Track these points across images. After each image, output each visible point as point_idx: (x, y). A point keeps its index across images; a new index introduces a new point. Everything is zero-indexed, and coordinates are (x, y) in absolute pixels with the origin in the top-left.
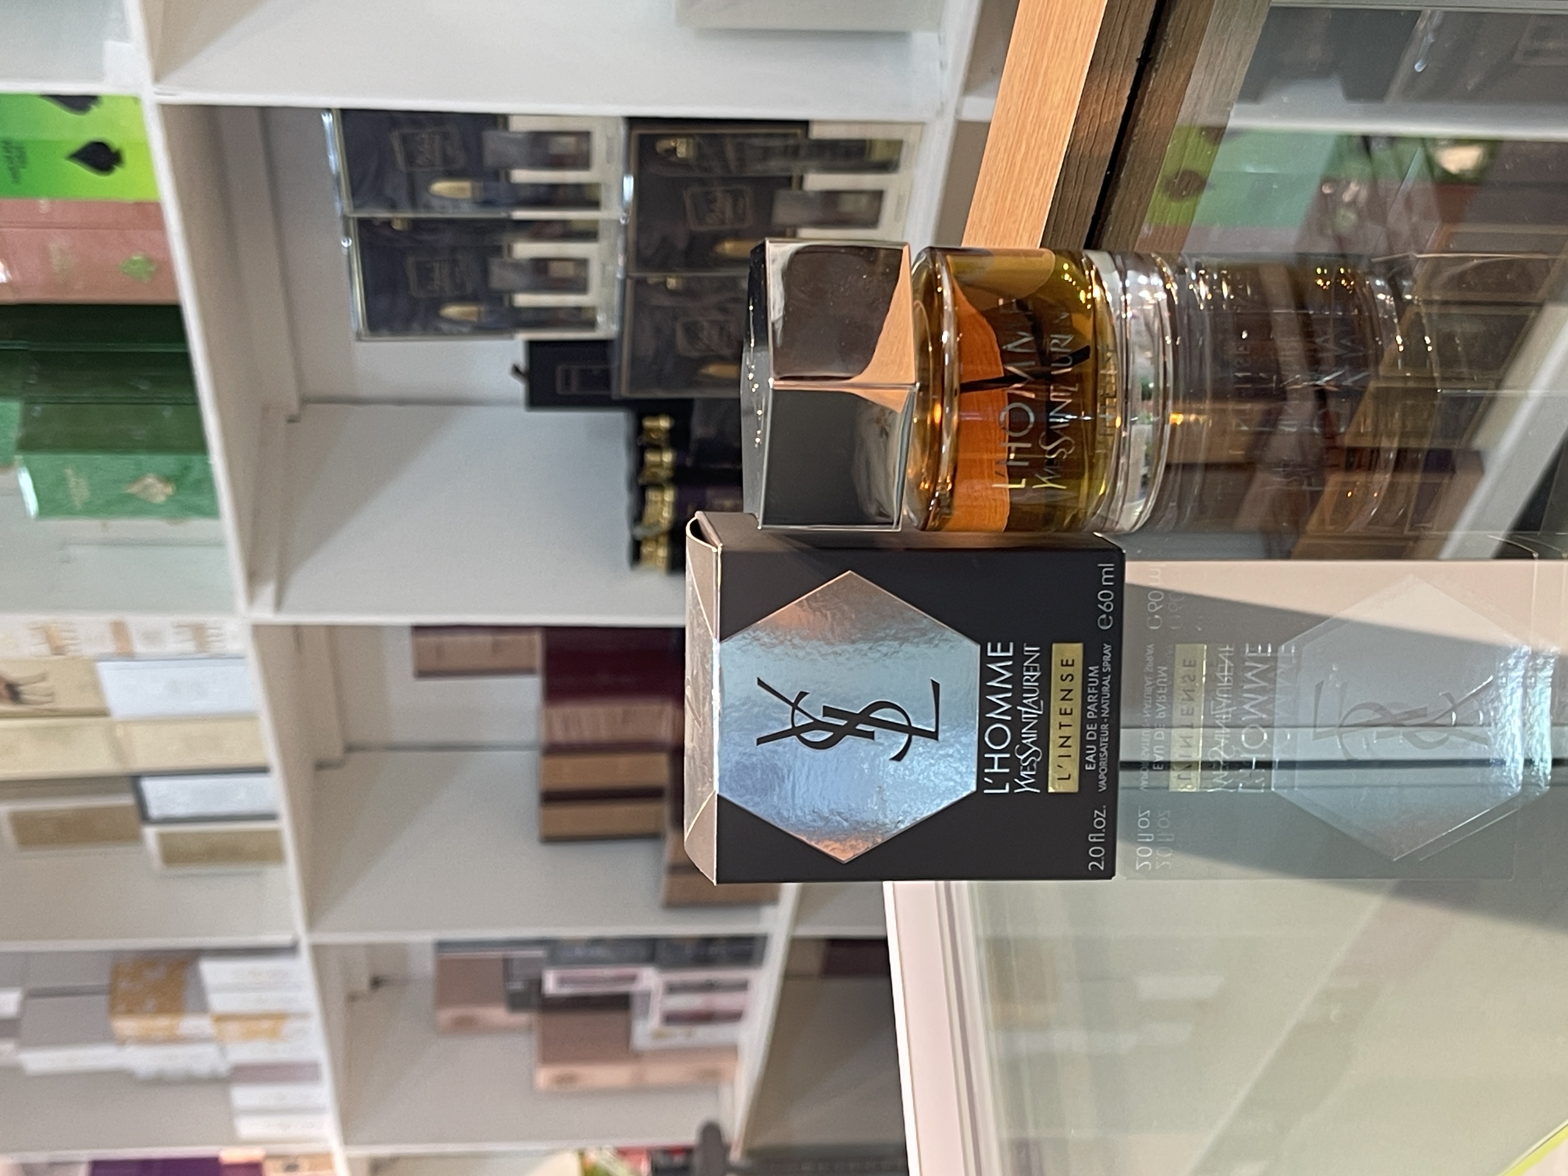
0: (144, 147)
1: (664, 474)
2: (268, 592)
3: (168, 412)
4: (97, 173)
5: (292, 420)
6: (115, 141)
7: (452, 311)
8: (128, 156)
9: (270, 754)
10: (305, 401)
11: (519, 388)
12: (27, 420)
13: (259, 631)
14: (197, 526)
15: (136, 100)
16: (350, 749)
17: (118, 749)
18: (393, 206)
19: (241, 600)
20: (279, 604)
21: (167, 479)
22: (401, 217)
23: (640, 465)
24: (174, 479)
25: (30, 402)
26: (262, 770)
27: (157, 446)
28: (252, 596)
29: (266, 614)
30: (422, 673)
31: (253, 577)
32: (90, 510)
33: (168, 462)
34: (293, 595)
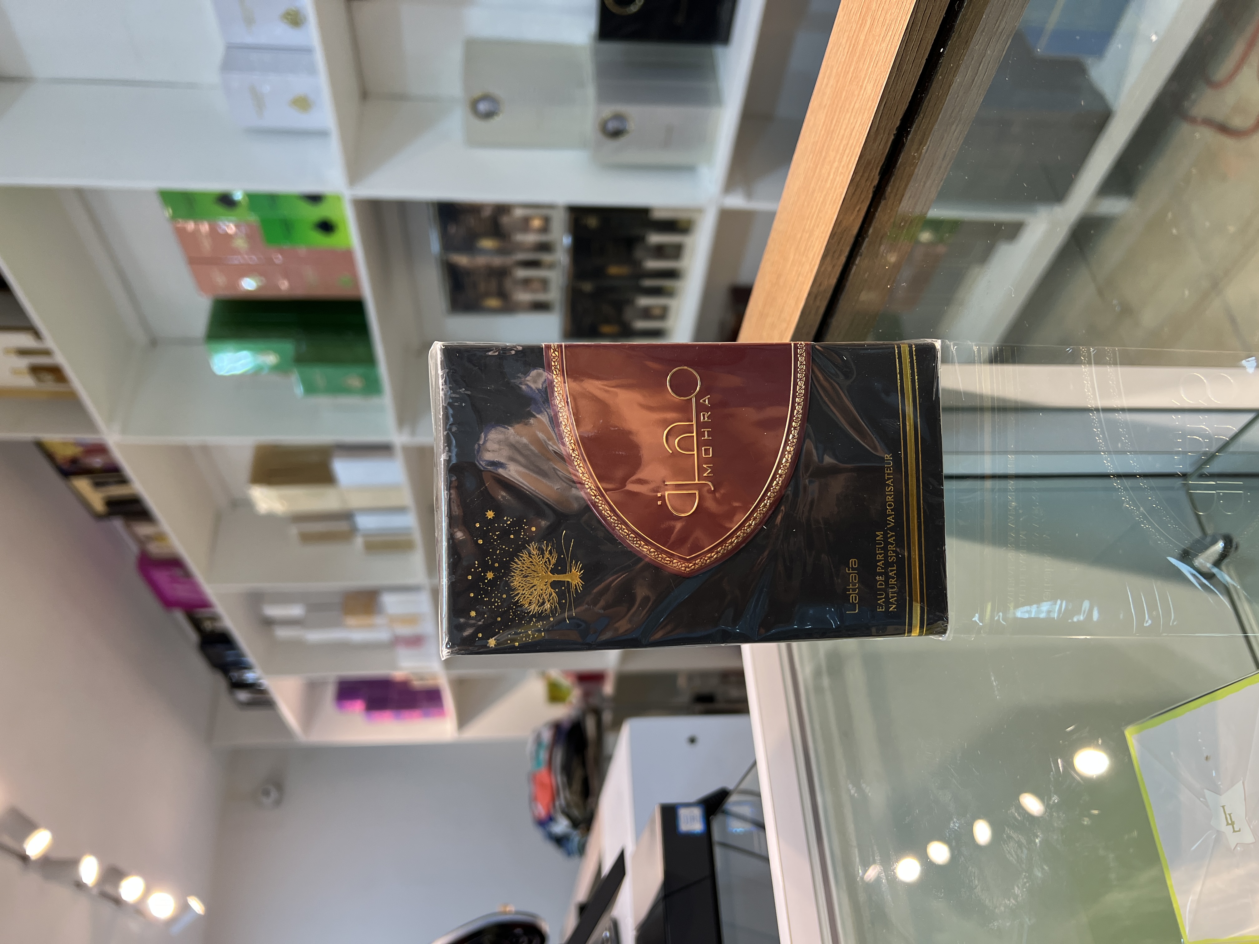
0: (346, 222)
2: (406, 427)
4: (325, 234)
6: (332, 217)
7: (489, 302)
8: (339, 226)
9: (409, 503)
12: (297, 350)
14: (373, 400)
15: (340, 197)
17: (343, 500)
18: (461, 252)
19: (396, 431)
21: (360, 378)
24: (363, 378)
25: (297, 342)
26: (406, 510)
27: (356, 362)
28: (400, 432)
29: (407, 438)
31: (399, 424)
32: (326, 392)
33: (360, 370)
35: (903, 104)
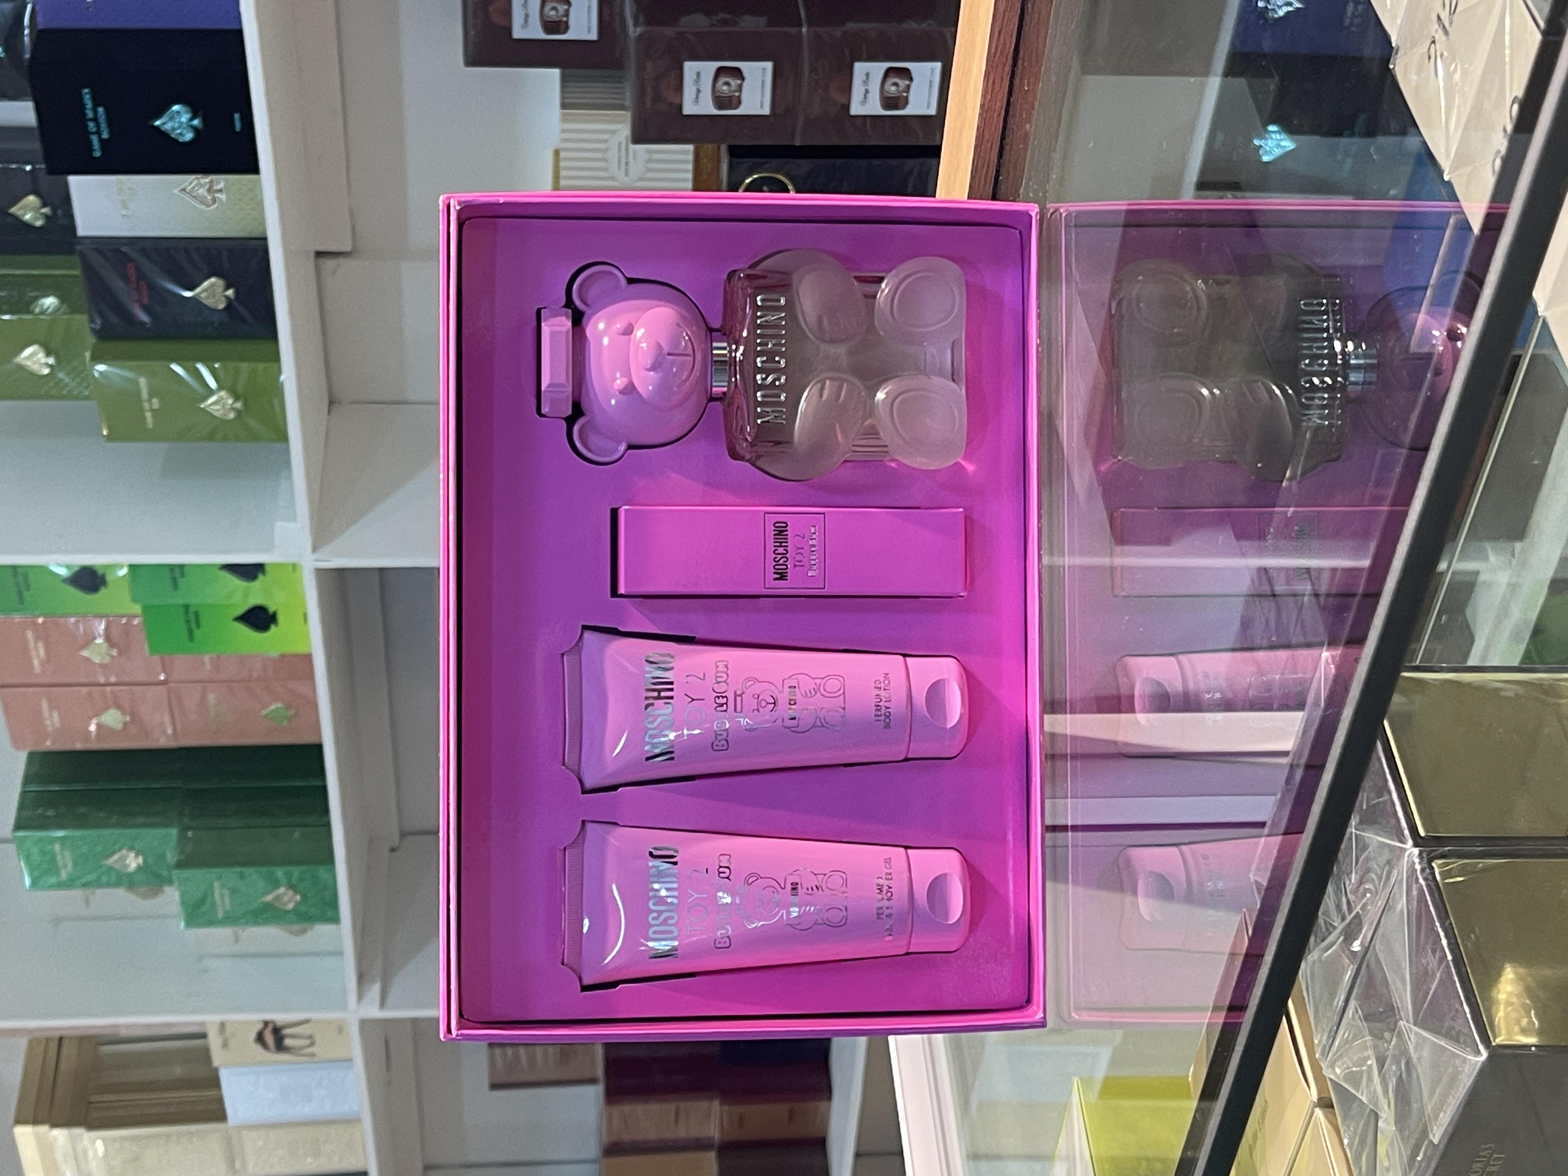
2: (375, 990)
4: (255, 631)
5: (393, 850)
6: (273, 605)
8: (281, 617)
10: (403, 835)
12: (182, 840)
13: (365, 1025)
15: (297, 567)
16: (429, 1167)
19: (352, 998)
20: (383, 1001)
21: (296, 888)
24: (303, 888)
25: (184, 829)
27: (291, 861)
28: (360, 997)
29: (372, 1010)
30: (496, 1085)
31: (361, 978)
32: (230, 920)
33: (298, 873)
34: (395, 992)
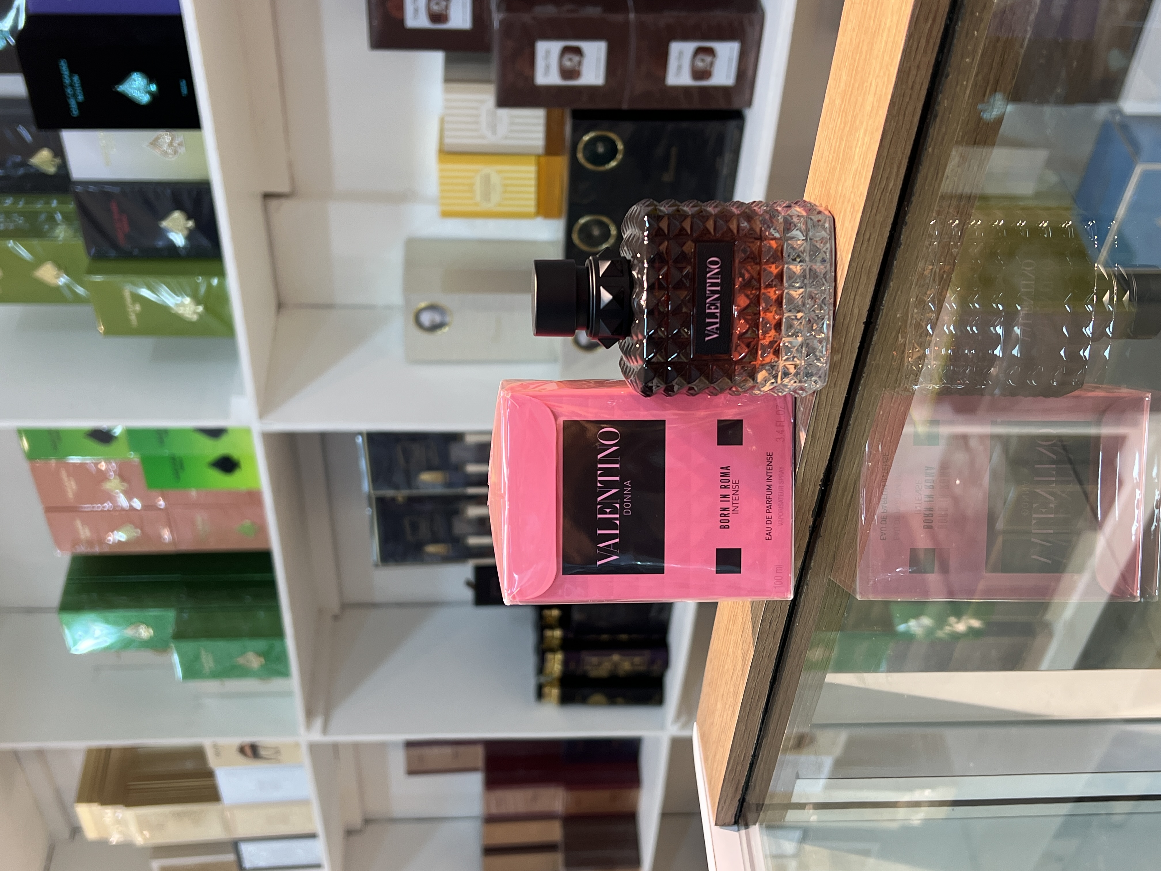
0: (252, 458)
1: (556, 643)
2: (318, 723)
3: (261, 614)
4: (225, 474)
5: (336, 618)
6: (235, 453)
7: (431, 549)
8: (244, 464)
9: (318, 826)
10: (343, 606)
11: (469, 594)
12: (178, 621)
13: (312, 746)
14: (277, 684)
15: (248, 431)
16: (368, 821)
17: (226, 825)
18: (397, 487)
19: (302, 729)
20: (325, 730)
21: (259, 654)
22: (401, 495)
23: (541, 639)
24: (265, 654)
25: (180, 611)
26: (312, 836)
27: (255, 634)
28: (308, 725)
29: (316, 736)
30: (412, 772)
31: (310, 713)
32: (214, 675)
33: (261, 644)
34: (333, 724)
35: (823, 462)
